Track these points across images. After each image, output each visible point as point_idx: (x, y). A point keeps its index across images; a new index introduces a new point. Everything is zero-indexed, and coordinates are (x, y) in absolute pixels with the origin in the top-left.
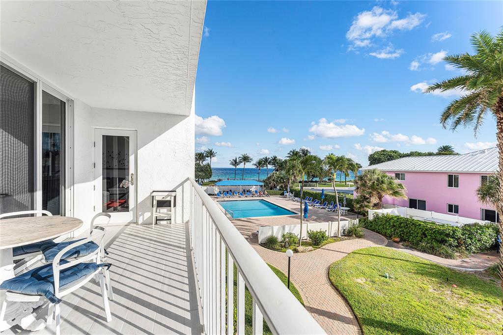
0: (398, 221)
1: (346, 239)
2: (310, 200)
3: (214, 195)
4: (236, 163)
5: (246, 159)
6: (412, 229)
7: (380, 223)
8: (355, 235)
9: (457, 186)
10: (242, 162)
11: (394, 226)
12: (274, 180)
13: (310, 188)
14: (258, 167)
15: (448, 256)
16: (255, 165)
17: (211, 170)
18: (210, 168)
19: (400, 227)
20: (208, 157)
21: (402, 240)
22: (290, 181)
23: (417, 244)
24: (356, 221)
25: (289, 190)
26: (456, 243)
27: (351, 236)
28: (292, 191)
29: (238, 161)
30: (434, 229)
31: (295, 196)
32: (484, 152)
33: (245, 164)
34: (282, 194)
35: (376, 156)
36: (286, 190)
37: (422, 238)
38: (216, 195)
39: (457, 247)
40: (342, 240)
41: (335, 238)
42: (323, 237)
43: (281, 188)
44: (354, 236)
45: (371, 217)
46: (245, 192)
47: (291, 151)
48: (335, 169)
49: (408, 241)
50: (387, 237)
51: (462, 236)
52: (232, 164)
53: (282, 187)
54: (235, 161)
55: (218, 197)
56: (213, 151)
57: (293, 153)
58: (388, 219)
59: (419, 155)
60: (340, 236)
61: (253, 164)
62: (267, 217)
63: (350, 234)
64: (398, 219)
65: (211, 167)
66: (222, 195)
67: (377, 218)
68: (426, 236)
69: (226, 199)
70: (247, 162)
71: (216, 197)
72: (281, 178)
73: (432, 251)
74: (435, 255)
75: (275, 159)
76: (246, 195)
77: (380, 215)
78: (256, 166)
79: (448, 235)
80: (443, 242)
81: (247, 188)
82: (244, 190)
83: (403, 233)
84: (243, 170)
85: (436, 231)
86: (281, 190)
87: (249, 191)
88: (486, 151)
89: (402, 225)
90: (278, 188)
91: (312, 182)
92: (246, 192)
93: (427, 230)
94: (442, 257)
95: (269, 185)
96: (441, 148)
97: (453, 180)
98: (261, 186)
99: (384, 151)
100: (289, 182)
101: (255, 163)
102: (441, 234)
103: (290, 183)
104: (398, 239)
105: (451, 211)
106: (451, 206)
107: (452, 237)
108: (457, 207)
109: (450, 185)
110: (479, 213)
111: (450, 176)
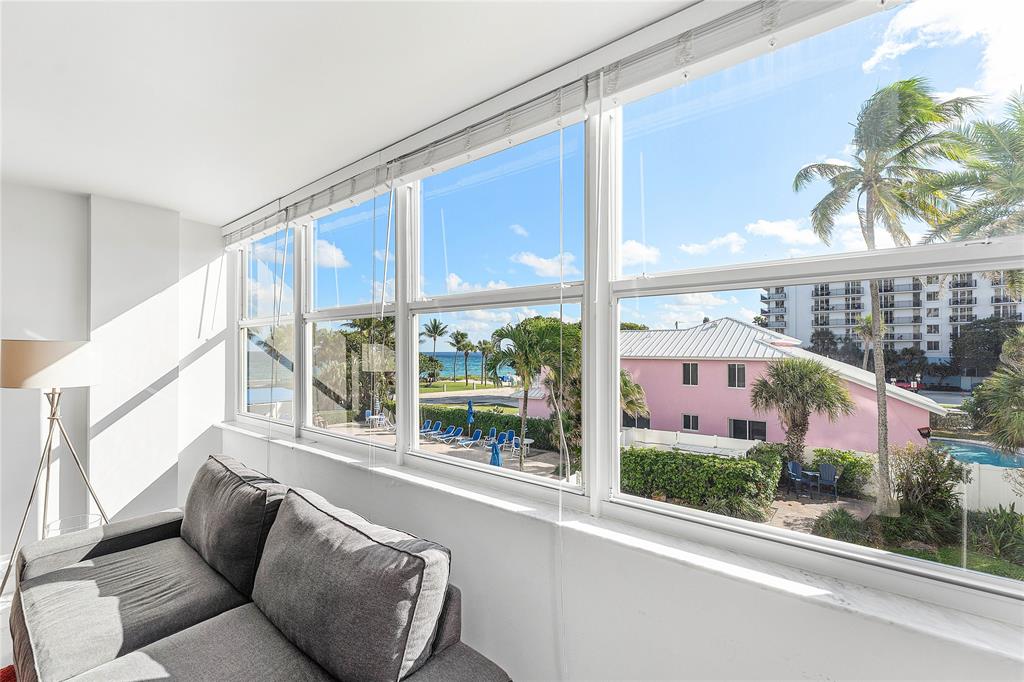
0: (657, 461)
6: (687, 474)
9: (695, 382)
11: (652, 471)
15: (756, 517)
19: (663, 472)
21: (670, 497)
23: (698, 503)
25: (378, 408)
36: (369, 407)
37: (708, 489)
39: (757, 495)
49: (681, 497)
68: (713, 485)
79: (747, 478)
80: (742, 491)
83: (670, 484)
85: (729, 472)
89: (668, 468)
93: (717, 473)
97: (690, 373)
102: (737, 477)
105: (687, 426)
106: (687, 418)
107: (752, 481)
108: (696, 418)
109: (686, 381)
110: (726, 427)
111: (686, 366)
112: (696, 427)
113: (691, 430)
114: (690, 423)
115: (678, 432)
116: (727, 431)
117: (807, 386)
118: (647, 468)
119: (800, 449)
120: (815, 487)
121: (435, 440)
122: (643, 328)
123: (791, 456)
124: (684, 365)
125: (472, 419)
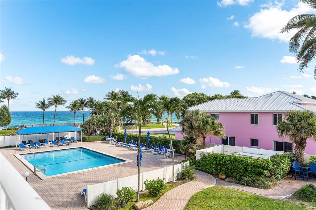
0: (223, 159)
1: (181, 184)
2: (135, 144)
3: (15, 146)
4: (44, 106)
5: (58, 101)
6: (235, 166)
7: (207, 162)
8: (188, 177)
9: (257, 123)
10: (52, 104)
11: (220, 164)
12: (94, 124)
13: (131, 130)
14: (73, 110)
15: (266, 187)
16: (69, 107)
17: (9, 115)
18: (8, 112)
19: (225, 165)
20: (4, 98)
21: (228, 176)
22: (112, 125)
23: (241, 179)
24: (187, 163)
25: (111, 135)
26: (268, 174)
27: (184, 179)
28: (114, 136)
29: (46, 103)
30: (254, 163)
31: (118, 141)
32: (272, 95)
33: (56, 107)
34: (104, 139)
35: (189, 99)
36: (108, 134)
37: (244, 173)
38: (18, 146)
39: (269, 177)
40: (177, 185)
41: (171, 184)
42: (161, 186)
43: (102, 133)
44: (187, 179)
45: (198, 157)
46: (58, 140)
47: (109, 93)
48: (168, 110)
49: (232, 177)
50: (214, 175)
51: (273, 168)
52: (39, 106)
53: (102, 131)
54: (43, 103)
55: (21, 149)
56: (12, 90)
57: (112, 95)
58: (215, 158)
59: (222, 97)
60: (175, 181)
61: (67, 107)
62: (91, 169)
63: (183, 177)
64: (223, 157)
65: (10, 111)
66: (27, 146)
67: (204, 157)
68: (247, 171)
69: (34, 151)
70: (59, 104)
71: (18, 148)
72: (102, 122)
73: (253, 184)
74: (256, 187)
75: (91, 100)
76: (60, 143)
77: (206, 154)
78: (70, 109)
79: (264, 168)
80: (260, 174)
81: (61, 135)
82: (57, 138)
83: (227, 170)
84: (55, 113)
85: (255, 165)
86: (101, 135)
87: (63, 139)
88: (273, 94)
89: (227, 163)
90: (98, 132)
91: (130, 124)
92: (60, 140)
93: (248, 165)
94: (261, 188)
95: (89, 130)
96: (233, 92)
97: (254, 118)
98: (79, 132)
99: (194, 94)
100: (110, 126)
101: (69, 105)
102: (258, 167)
103: (112, 127)
104: (224, 177)
105: (253, 144)
106: (253, 140)
107: (266, 169)
108: (257, 141)
109: (253, 123)
110: (272, 145)
111: (252, 116)
112: (257, 145)
113: (255, 146)
114: (254, 143)
115: (244, 147)
116: (273, 147)
117: (303, 124)
118: (218, 163)
119: (301, 155)
120: (306, 175)
121: (133, 149)
122: (247, 97)
123: (296, 159)
124: (252, 115)
125: (149, 140)
